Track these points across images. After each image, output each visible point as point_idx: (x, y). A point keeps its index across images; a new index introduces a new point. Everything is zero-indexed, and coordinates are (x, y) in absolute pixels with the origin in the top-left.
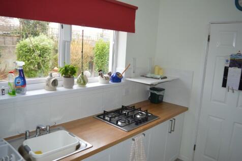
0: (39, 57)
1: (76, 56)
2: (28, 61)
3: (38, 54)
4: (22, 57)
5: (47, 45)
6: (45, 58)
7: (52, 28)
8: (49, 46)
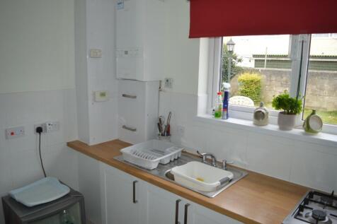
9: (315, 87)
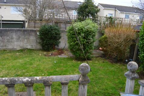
0: (83, 39)
1: (118, 39)
2: (74, 42)
3: (82, 36)
4: (70, 39)
5: (91, 28)
6: (89, 40)
7: (100, 17)
8: (93, 29)
9: (8, 38)
